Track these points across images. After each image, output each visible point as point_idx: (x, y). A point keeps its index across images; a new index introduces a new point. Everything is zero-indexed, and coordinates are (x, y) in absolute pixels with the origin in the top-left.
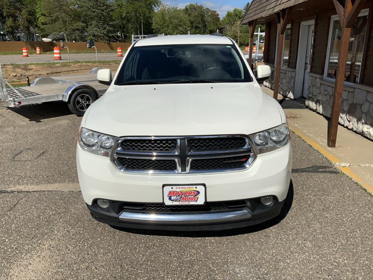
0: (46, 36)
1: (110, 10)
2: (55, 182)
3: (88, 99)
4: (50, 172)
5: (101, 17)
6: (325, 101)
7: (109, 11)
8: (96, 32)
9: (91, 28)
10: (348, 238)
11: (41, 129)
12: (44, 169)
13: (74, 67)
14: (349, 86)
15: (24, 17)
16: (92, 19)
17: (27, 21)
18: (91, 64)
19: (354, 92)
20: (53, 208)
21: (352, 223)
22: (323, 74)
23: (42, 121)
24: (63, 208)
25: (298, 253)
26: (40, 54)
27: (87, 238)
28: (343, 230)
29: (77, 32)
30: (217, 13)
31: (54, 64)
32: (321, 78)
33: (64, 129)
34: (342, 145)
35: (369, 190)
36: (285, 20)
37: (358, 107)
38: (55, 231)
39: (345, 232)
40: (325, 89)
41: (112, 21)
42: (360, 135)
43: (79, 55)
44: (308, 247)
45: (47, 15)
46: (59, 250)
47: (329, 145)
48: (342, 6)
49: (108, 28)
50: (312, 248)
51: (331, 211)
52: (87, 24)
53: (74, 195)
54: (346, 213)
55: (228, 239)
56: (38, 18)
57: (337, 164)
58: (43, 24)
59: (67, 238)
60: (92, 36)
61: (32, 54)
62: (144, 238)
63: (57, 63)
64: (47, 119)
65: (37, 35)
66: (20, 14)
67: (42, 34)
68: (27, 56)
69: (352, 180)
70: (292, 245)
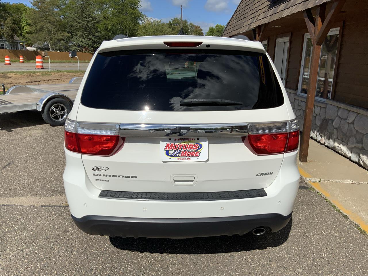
0: (30, 45)
1: (95, 21)
2: (17, 195)
3: (63, 109)
4: (14, 184)
5: (86, 29)
6: (299, 116)
7: (94, 23)
8: (81, 43)
9: (77, 39)
10: (314, 258)
11: (12, 138)
12: (7, 181)
13: (54, 76)
14: (321, 101)
15: (9, 25)
16: (77, 29)
17: (11, 30)
18: (72, 73)
19: (326, 108)
20: (10, 224)
21: (319, 242)
22: (297, 90)
23: (13, 131)
24: (21, 225)
25: (262, 275)
26: (23, 62)
27: (41, 258)
28: (310, 250)
29: (62, 42)
30: (201, 29)
31: (34, 72)
32: (295, 94)
33: (35, 139)
34: (314, 160)
35: (338, 207)
36: (260, 36)
37: (330, 122)
38: (8, 250)
39: (311, 252)
40: (299, 105)
41: (97, 33)
42: (332, 150)
43: (63, 65)
44: (273, 269)
45: (32, 24)
46: (8, 272)
47: (300, 160)
48: (313, 24)
49: (93, 39)
50: (277, 269)
51: (299, 229)
52: (72, 35)
53: (35, 209)
54: (314, 231)
55: (191, 260)
56: (23, 27)
57: (308, 179)
58: (28, 33)
59: (19, 258)
60: (77, 46)
61: (15, 62)
62: (102, 258)
63: (38, 72)
64: (20, 128)
65: (21, 43)
66: (5, 23)
67: (26, 43)
68: (10, 64)
69: (322, 196)
70: (257, 265)
